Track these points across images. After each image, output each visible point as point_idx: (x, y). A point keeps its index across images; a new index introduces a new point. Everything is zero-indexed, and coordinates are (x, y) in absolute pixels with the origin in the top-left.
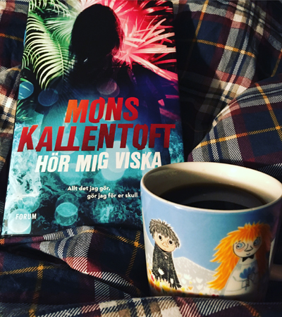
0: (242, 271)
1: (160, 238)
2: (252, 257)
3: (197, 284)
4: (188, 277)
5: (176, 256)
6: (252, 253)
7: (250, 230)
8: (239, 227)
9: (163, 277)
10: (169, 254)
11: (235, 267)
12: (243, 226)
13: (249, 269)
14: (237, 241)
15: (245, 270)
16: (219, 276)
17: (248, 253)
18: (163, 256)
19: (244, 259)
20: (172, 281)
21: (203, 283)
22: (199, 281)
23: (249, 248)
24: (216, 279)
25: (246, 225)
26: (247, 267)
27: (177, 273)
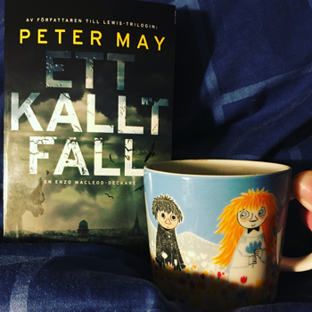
0: (248, 244)
3: (202, 260)
7: (253, 198)
8: (242, 194)
9: (167, 260)
11: (241, 239)
12: (246, 192)
13: (255, 243)
14: (241, 209)
16: (224, 249)
17: (253, 223)
20: (176, 262)
23: (254, 219)
24: (221, 253)
25: (249, 191)
26: (253, 241)
27: (181, 251)
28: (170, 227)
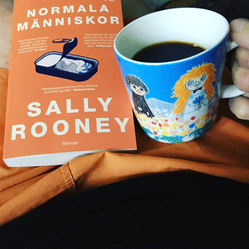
0: (194, 99)
4: (157, 110)
6: (200, 86)
9: (143, 112)
10: (143, 97)
15: (196, 99)
16: (178, 106)
18: (139, 99)
20: (148, 113)
21: (168, 112)
22: (165, 111)
25: (193, 68)
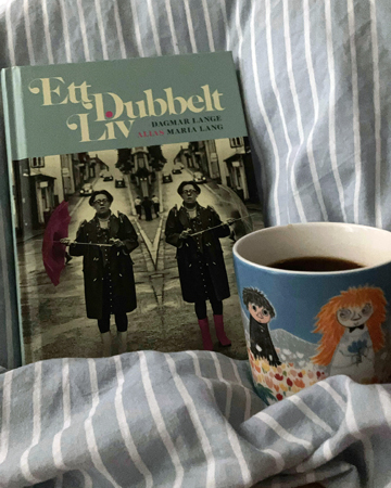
1: (254, 308)
2: (361, 327)
3: (298, 359)
5: (273, 328)
7: (355, 295)
8: (342, 292)
11: (342, 339)
12: (347, 290)
13: (359, 342)
14: (340, 308)
17: (355, 322)
19: (352, 329)
23: (357, 317)
24: (319, 353)
26: (356, 340)
27: (276, 348)
28: (263, 321)
